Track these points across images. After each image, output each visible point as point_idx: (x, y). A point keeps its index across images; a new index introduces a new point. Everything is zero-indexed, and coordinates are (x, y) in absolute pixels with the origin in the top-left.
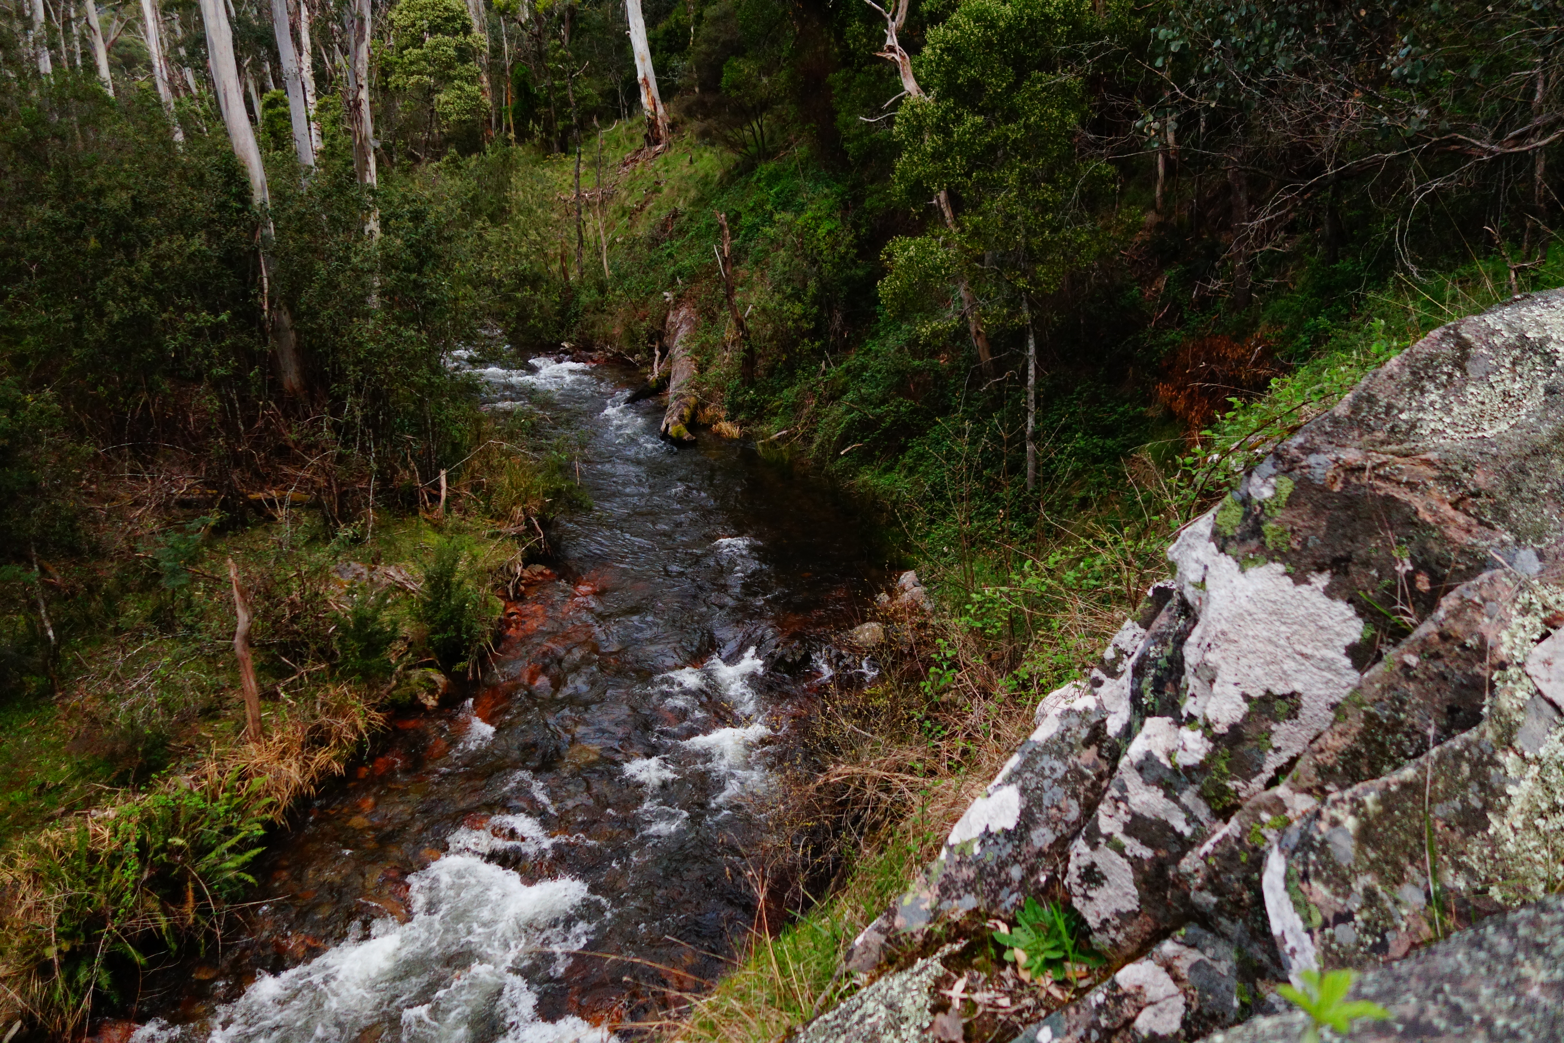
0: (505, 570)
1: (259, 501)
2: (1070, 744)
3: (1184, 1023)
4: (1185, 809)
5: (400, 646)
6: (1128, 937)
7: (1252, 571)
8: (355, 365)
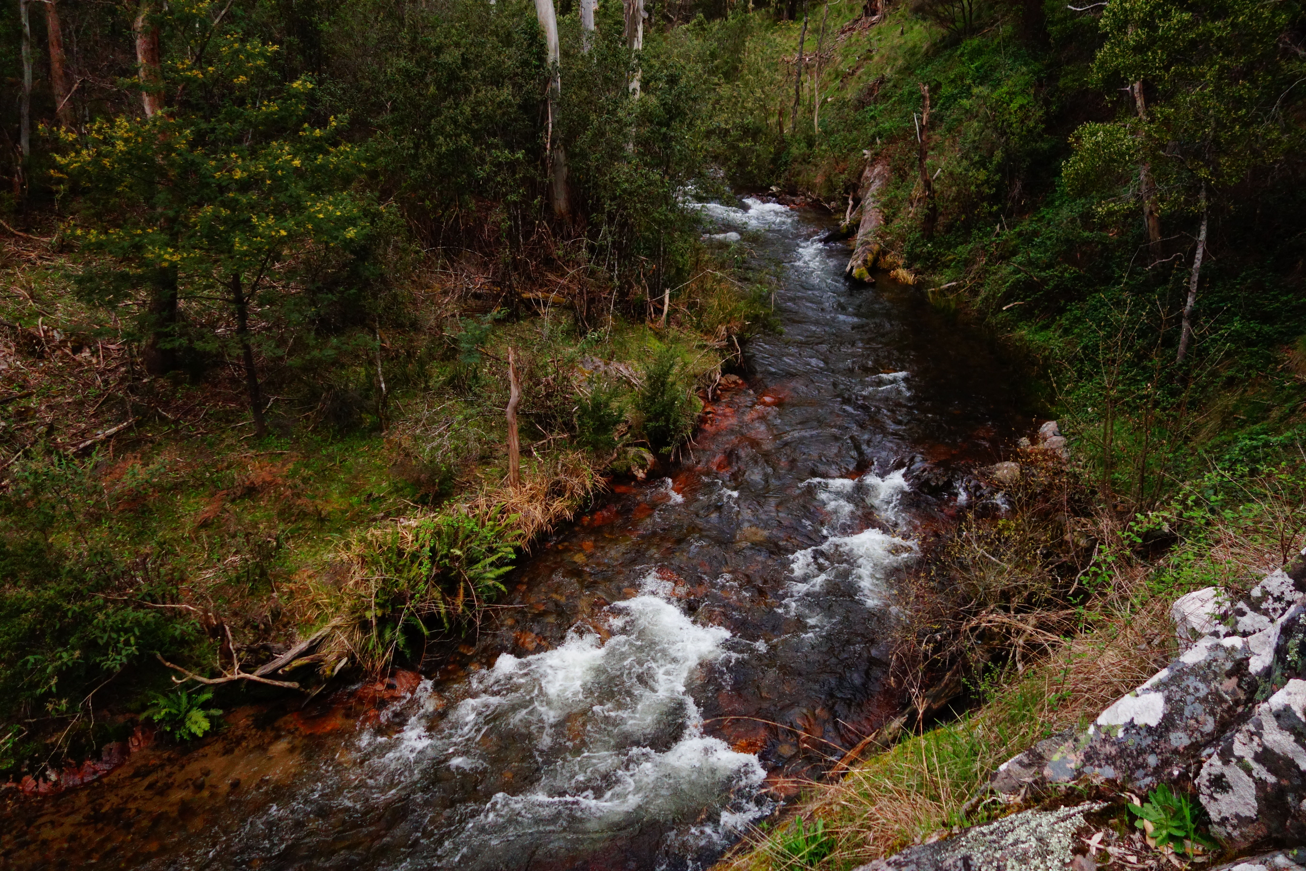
0: (707, 377)
1: (529, 299)
2: (1214, 672)
5: (622, 427)
6: (1242, 835)
8: (612, 200)
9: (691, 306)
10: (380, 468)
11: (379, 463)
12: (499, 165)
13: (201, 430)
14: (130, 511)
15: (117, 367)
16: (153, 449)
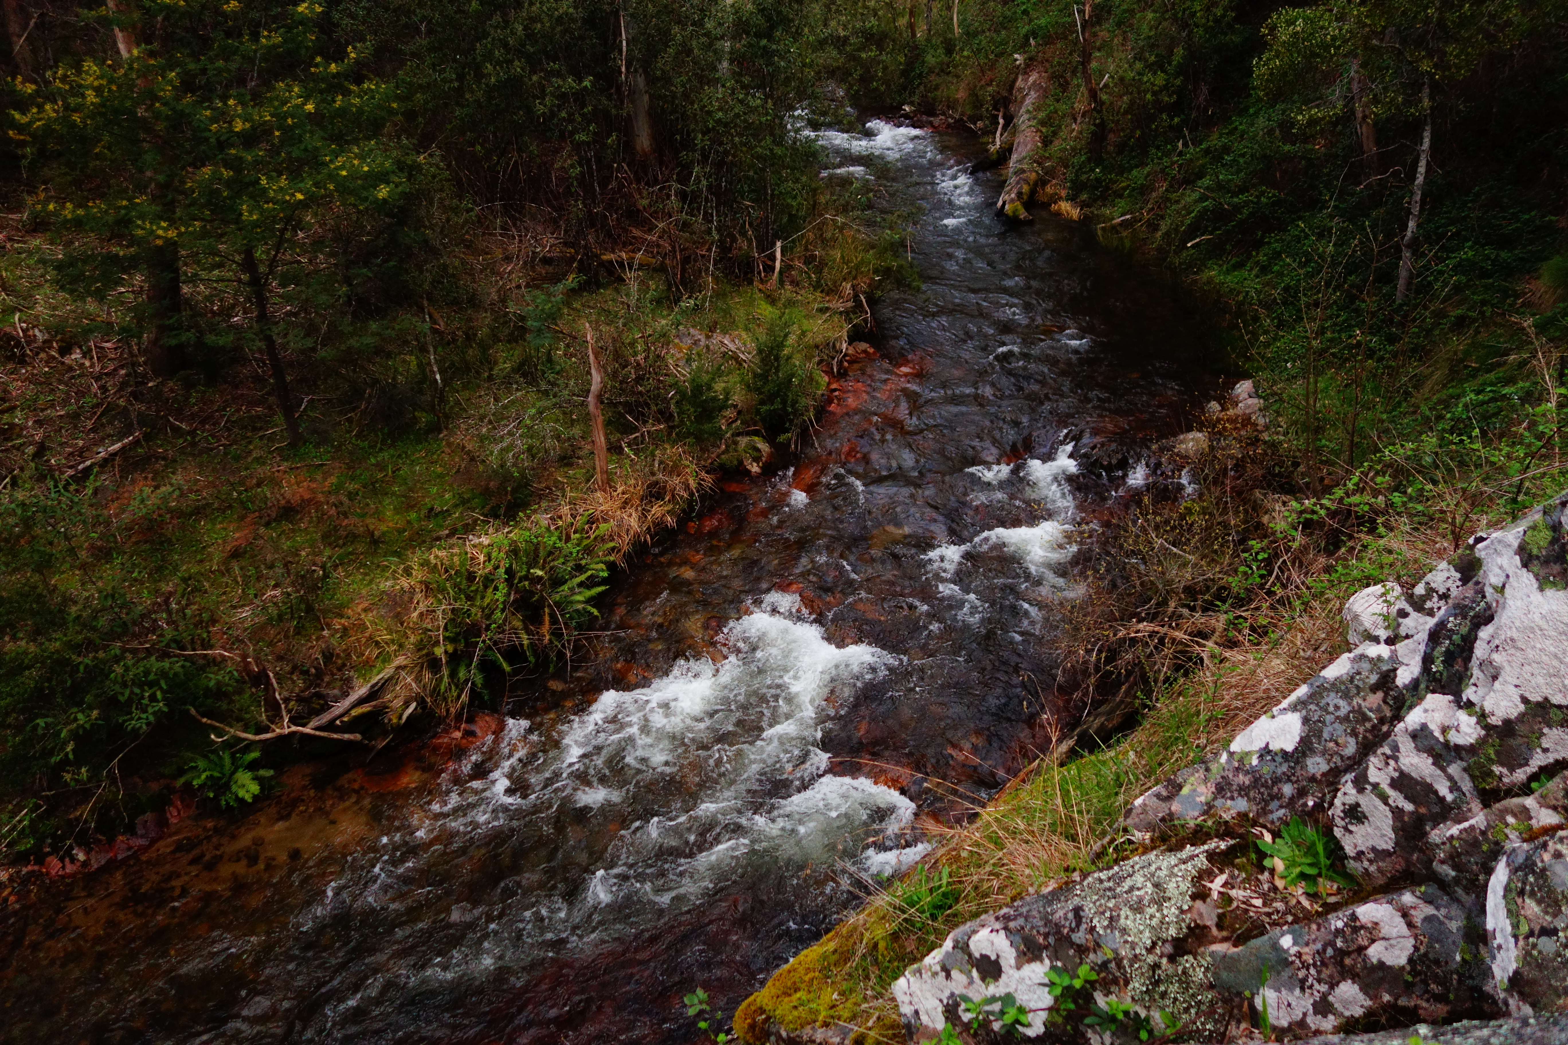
0: (831, 346)
1: (611, 262)
2: (1357, 687)
3: (1410, 960)
4: (1450, 778)
5: (729, 413)
6: (1379, 870)
7: (1550, 593)
8: (704, 134)
9: (809, 260)
10: (440, 476)
11: (439, 470)
12: (563, 97)
13: (224, 441)
14: (146, 542)
15: (115, 370)
16: (166, 466)
